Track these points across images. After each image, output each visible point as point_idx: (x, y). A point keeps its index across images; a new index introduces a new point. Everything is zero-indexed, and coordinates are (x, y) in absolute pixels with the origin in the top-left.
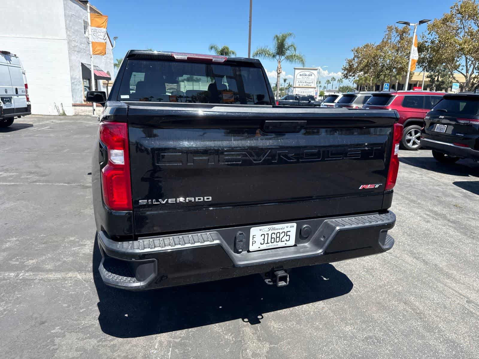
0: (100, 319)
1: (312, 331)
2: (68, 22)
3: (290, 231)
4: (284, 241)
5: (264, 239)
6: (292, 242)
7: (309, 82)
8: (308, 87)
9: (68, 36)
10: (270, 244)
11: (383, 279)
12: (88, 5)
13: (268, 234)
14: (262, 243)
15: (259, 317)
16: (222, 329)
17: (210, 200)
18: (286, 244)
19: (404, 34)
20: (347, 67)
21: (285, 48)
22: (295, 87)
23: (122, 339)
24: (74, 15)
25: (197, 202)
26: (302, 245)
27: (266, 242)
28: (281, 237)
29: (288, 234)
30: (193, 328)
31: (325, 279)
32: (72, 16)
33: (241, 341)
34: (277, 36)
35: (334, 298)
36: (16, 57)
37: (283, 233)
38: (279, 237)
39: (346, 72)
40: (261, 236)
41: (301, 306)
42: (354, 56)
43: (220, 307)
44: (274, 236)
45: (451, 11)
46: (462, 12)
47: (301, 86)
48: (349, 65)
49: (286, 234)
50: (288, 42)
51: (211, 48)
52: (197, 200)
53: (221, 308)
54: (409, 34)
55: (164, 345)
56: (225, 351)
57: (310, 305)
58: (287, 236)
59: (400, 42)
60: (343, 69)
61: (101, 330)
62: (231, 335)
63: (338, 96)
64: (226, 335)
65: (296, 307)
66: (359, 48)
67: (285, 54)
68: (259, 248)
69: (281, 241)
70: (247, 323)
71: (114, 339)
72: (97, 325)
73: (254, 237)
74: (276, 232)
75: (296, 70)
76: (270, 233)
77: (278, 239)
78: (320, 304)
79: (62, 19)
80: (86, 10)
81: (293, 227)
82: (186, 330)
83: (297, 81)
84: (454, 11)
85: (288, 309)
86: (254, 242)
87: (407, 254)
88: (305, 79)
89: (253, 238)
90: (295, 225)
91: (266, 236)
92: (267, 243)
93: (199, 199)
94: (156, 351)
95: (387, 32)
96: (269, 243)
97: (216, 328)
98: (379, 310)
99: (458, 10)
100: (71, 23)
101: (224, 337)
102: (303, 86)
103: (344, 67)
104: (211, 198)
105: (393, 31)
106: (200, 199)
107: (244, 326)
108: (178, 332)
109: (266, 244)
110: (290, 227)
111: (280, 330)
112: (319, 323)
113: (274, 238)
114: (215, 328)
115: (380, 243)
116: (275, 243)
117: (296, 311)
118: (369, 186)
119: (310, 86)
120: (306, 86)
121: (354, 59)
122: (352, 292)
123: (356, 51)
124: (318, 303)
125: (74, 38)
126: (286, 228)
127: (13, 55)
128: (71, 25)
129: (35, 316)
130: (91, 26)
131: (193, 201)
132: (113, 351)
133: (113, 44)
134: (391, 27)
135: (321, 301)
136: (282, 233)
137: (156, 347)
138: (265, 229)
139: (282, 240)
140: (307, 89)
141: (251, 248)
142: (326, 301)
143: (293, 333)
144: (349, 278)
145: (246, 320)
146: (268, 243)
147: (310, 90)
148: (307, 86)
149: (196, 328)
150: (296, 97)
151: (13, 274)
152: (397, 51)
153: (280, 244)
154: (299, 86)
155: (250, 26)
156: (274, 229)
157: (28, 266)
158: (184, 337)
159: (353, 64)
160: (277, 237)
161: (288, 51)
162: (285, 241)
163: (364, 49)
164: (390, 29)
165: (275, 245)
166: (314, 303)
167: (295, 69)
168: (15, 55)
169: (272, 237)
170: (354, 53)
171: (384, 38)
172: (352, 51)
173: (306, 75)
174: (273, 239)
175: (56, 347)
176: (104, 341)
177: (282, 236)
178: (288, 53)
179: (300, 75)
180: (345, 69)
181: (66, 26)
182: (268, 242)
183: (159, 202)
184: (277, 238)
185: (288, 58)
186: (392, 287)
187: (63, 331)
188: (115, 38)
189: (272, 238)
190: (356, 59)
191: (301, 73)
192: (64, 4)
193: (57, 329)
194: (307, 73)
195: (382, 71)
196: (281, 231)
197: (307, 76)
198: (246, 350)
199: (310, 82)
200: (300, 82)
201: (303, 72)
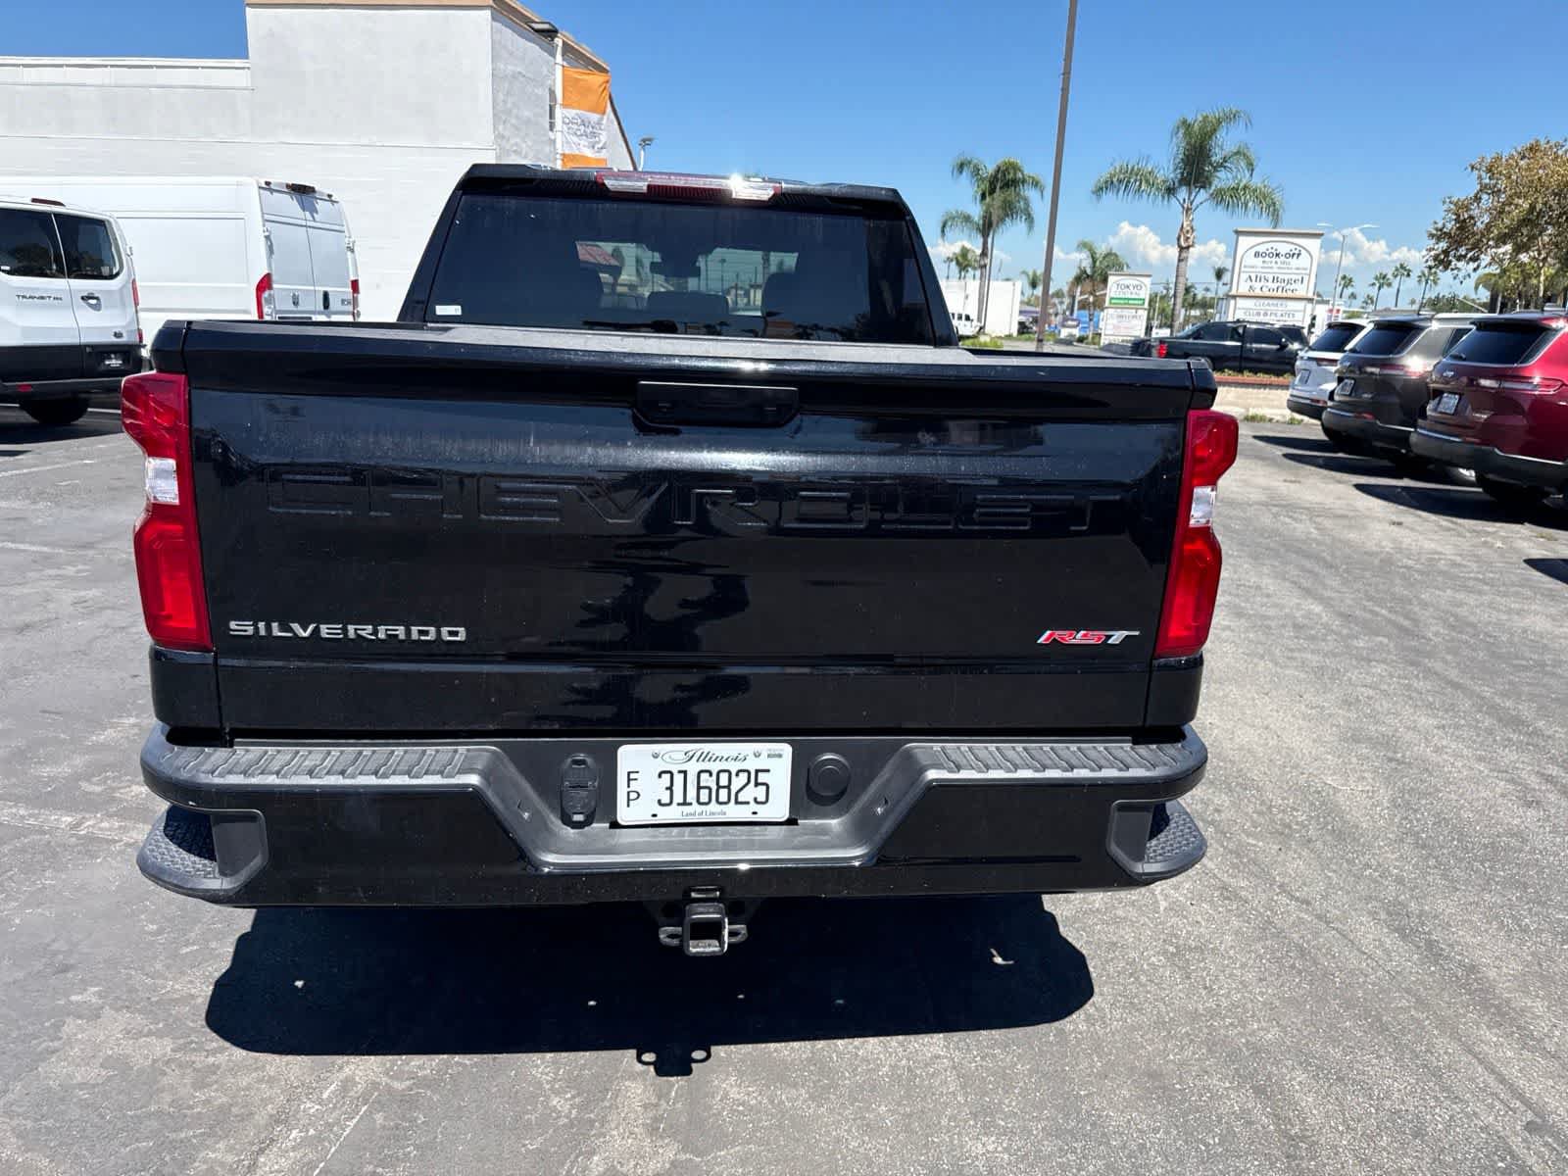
0: (221, 985)
1: (849, 1131)
2: (501, 96)
3: (768, 771)
4: (748, 803)
5: (670, 788)
6: (779, 807)
7: (1286, 277)
8: (1284, 295)
9: (500, 137)
10: (696, 807)
11: (1222, 992)
12: (558, 41)
13: (685, 773)
14: (666, 800)
15: (698, 1055)
16: (556, 1074)
17: (462, 636)
18: (755, 813)
20: (1450, 226)
21: (1211, 164)
22: (1234, 297)
23: (244, 1053)
24: (520, 73)
25: (415, 641)
26: (817, 822)
27: (678, 797)
28: (734, 788)
29: (762, 777)
30: (468, 1056)
31: (998, 960)
32: (515, 76)
33: (592, 1122)
34: (1184, 122)
35: (993, 1032)
36: (333, 202)
37: (743, 777)
38: (728, 787)
39: (1443, 245)
40: (660, 776)
41: (857, 1041)
42: (1478, 187)
43: (592, 1003)
44: (705, 779)
47: (1258, 292)
48: (1457, 220)
49: (755, 778)
50: (1225, 143)
51: (961, 167)
52: (415, 636)
53: (592, 1006)
55: (352, 1094)
56: (524, 1146)
57: (894, 1041)
58: (757, 784)
60: (1432, 236)
61: (204, 1015)
62: (573, 1097)
63: (1363, 328)
64: (557, 1093)
65: (840, 1042)
66: (1499, 158)
67: (1210, 184)
68: (654, 815)
69: (737, 802)
70: (645, 1067)
71: (221, 1050)
72: (200, 1000)
73: (632, 776)
74: (715, 767)
75: (1241, 239)
76: (693, 768)
77: (723, 794)
78: (933, 1044)
79: (485, 88)
80: (553, 55)
81: (780, 756)
82: (445, 1056)
83: (1244, 276)
85: (808, 1044)
86: (633, 796)
87: (1373, 914)
88: (1275, 267)
89: (629, 780)
90: (786, 750)
91: (679, 779)
92: (681, 801)
93: (421, 633)
94: (317, 1107)
96: (690, 804)
97: (541, 1067)
98: (1139, 1098)
100: (510, 100)
101: (548, 1098)
102: (1268, 294)
103: (1437, 229)
104: (462, 630)
106: (426, 633)
107: (633, 1077)
108: (416, 1061)
109: (679, 804)
110: (769, 756)
111: (741, 1108)
112: (889, 1110)
113: (710, 789)
114: (537, 1066)
115: (1115, 849)
116: (713, 807)
117: (834, 1055)
118: (1080, 637)
119: (1290, 294)
120: (1275, 294)
121: (1477, 199)
122: (1076, 1023)
123: (1489, 170)
124: (926, 1038)
125: (516, 144)
126: (751, 757)
127: (322, 194)
128: (509, 105)
129: (55, 946)
130: (565, 106)
131: (402, 636)
132: (200, 1084)
133: (636, 160)
135: (941, 1035)
136: (737, 775)
137: (325, 1096)
138: (674, 753)
139: (740, 800)
140: (1279, 302)
141: (624, 815)
142: (956, 1036)
143: (780, 1127)
144: (1091, 969)
145: (649, 1057)
146: (685, 803)
147: (1292, 305)
148: (1279, 294)
149: (476, 1058)
150: (1235, 330)
151: (69, 819)
153: (734, 813)
154: (1252, 294)
155: (1065, 90)
156: (705, 757)
157: (121, 800)
158: (425, 1077)
159: (1471, 217)
160: (719, 787)
161: (1222, 174)
162: (752, 802)
163: (1522, 163)
165: (713, 812)
166: (912, 1038)
167: (1238, 233)
168: (330, 196)
169: (702, 784)
170: (1480, 177)
172: (1473, 168)
173: (1277, 255)
174: (704, 794)
175: (56, 1044)
176: (194, 1050)
177: (738, 782)
178: (1222, 179)
179: (1257, 255)
180: (1440, 235)
181: (494, 108)
182: (688, 800)
183: (291, 630)
184: (721, 788)
185: (1219, 197)
186: (1243, 1024)
187: (100, 1002)
188: (644, 141)
189: (699, 788)
190: (1485, 197)
191: (1261, 249)
192: (493, 42)
193: (90, 995)
194: (1283, 248)
196: (734, 767)
197: (1282, 258)
198: (593, 1153)
199: (1294, 277)
200: (1253, 278)
201: (1269, 246)
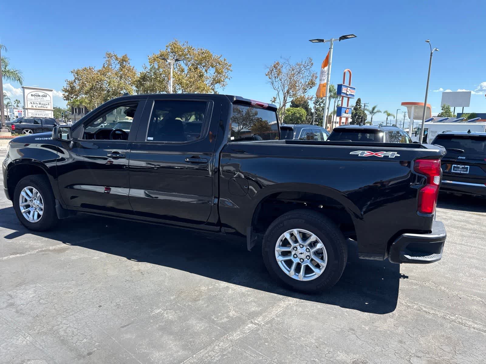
7: (44, 103)
8: (44, 109)
19: (124, 63)
20: (69, 88)
22: (27, 109)
39: (67, 94)
42: (74, 78)
45: (167, 49)
46: (176, 52)
47: (35, 108)
48: (70, 86)
54: (129, 64)
59: (122, 70)
60: (64, 91)
66: (78, 70)
75: (26, 90)
83: (29, 102)
84: (169, 50)
88: (39, 100)
95: (107, 59)
99: (172, 49)
102: (38, 108)
103: (64, 89)
105: (112, 58)
119: (46, 109)
120: (40, 108)
121: (75, 81)
123: (77, 73)
134: (110, 54)
140: (43, 111)
147: (47, 112)
148: (42, 108)
152: (121, 77)
154: (32, 108)
159: (74, 86)
163: (85, 72)
164: (109, 56)
167: (24, 88)
170: (74, 75)
171: (104, 64)
172: (72, 72)
173: (39, 96)
180: (66, 91)
190: (77, 81)
191: (33, 93)
194: (41, 94)
195: (109, 96)
197: (41, 97)
199: (46, 103)
200: (32, 103)
201: (36, 93)
